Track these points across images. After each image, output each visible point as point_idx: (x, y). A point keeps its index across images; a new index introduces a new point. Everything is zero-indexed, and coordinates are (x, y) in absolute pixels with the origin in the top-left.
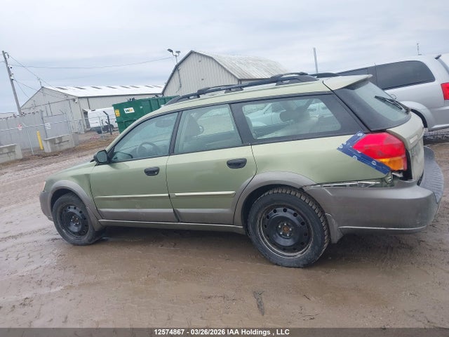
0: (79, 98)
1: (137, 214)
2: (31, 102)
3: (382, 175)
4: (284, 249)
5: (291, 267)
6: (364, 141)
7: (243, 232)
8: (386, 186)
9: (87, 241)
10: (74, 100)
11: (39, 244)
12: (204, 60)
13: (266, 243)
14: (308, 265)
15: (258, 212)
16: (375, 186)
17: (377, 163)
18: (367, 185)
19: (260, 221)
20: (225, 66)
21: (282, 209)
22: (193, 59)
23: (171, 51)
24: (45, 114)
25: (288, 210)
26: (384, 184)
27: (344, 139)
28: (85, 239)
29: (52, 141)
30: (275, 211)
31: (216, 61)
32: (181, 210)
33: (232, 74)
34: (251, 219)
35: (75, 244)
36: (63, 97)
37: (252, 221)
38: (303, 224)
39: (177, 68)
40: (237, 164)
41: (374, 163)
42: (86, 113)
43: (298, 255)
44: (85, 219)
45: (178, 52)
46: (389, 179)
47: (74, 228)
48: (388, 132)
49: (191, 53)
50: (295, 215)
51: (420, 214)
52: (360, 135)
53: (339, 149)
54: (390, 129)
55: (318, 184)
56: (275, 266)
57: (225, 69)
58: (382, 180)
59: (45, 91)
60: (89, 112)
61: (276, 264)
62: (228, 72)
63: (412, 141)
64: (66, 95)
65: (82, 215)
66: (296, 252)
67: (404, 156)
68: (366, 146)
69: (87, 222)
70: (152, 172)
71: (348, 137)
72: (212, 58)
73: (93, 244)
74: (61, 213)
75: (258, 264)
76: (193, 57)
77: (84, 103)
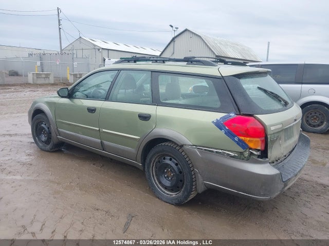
0: (103, 49)
1: (79, 137)
2: (71, 46)
3: (241, 150)
4: (166, 188)
5: (167, 203)
6: (233, 121)
7: (142, 168)
8: (243, 159)
9: (49, 149)
10: (99, 50)
11: (22, 144)
12: (195, 37)
13: (155, 180)
14: (179, 204)
15: (153, 156)
16: (234, 157)
17: (239, 140)
18: (228, 155)
19: (153, 163)
20: (208, 44)
21: (169, 158)
22: (186, 35)
23: (172, 26)
24: (75, 56)
25: (173, 160)
26: (242, 157)
27: (218, 116)
28: (48, 147)
29: (75, 75)
30: (164, 159)
31: (202, 39)
32: (105, 142)
33: (212, 51)
34: (148, 160)
35: (42, 150)
36: (92, 46)
37: (148, 162)
38: (181, 172)
39: (173, 39)
40: (145, 118)
41: (236, 139)
42: (104, 60)
43: (174, 195)
44: (50, 133)
45: (177, 28)
46: (246, 154)
47: (44, 138)
48: (255, 117)
49: (186, 30)
50: (177, 164)
51: (264, 187)
52: (232, 115)
53: (213, 122)
54: (257, 116)
55: (194, 145)
56: (157, 199)
57: (208, 46)
58: (241, 153)
59: (82, 40)
60: (107, 60)
61: (159, 198)
62: (210, 49)
63: (272, 128)
64: (95, 45)
65: (49, 131)
66: (173, 192)
67: (263, 138)
68: (233, 124)
69: (51, 136)
70: (92, 110)
71: (223, 115)
72: (200, 37)
73: (52, 152)
74: (37, 125)
75: (147, 194)
76: (186, 34)
77: (105, 53)
